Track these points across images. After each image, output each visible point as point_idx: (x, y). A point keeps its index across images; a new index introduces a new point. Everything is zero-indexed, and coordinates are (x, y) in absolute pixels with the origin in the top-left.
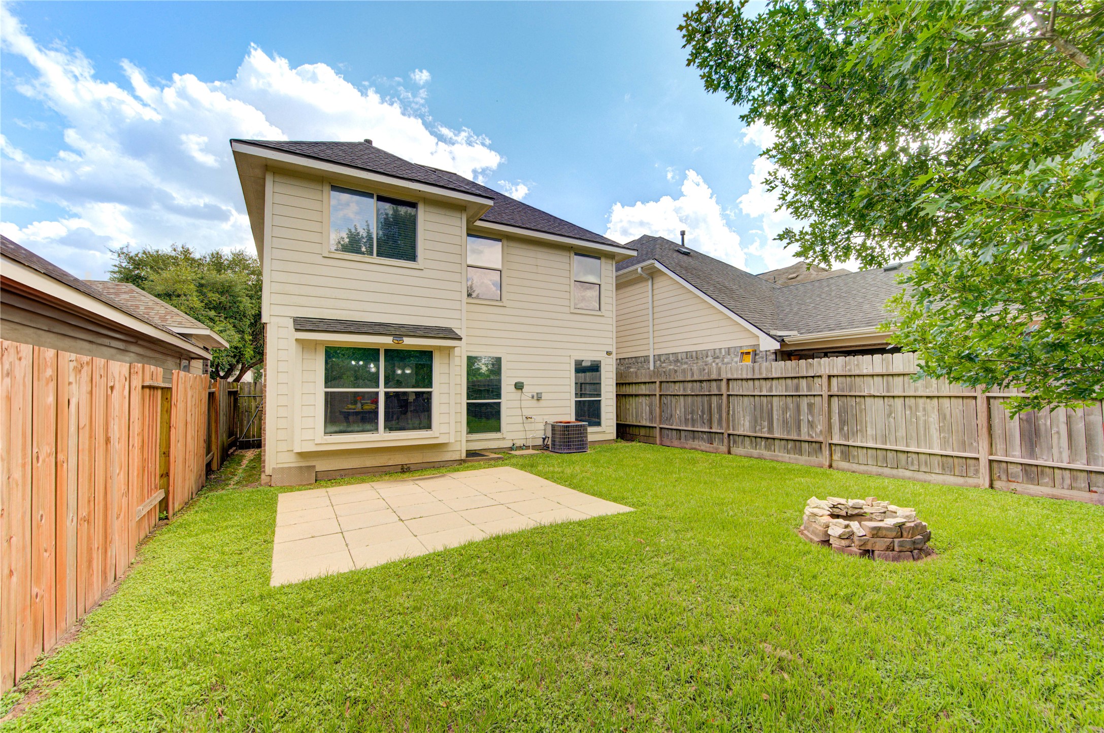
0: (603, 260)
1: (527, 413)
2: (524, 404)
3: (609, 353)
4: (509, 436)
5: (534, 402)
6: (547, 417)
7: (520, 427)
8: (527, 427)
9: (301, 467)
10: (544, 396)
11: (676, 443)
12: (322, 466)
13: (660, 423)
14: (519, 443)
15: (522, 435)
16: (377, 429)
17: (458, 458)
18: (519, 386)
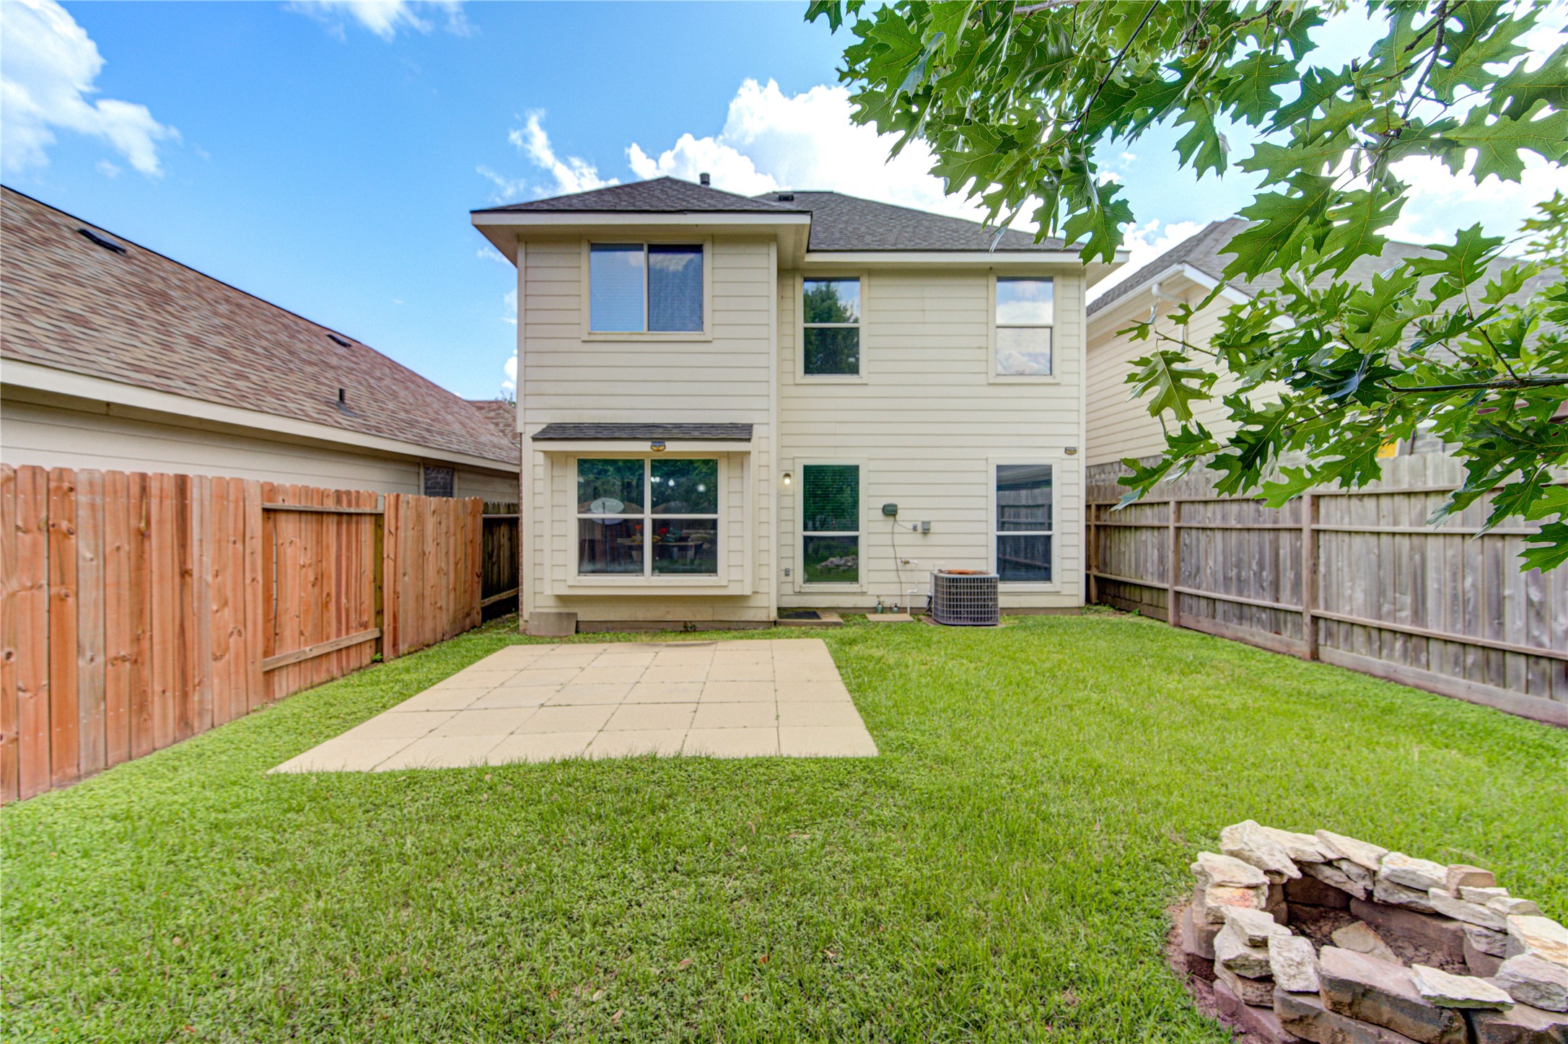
0: (1058, 280)
1: (903, 553)
2: (898, 539)
3: (1070, 451)
4: (873, 590)
5: (918, 538)
6: (943, 562)
7: (892, 576)
8: (904, 577)
9: (560, 614)
10: (934, 527)
11: (1206, 624)
12: (584, 614)
13: (1176, 582)
14: (888, 602)
15: (895, 589)
16: (642, 571)
17: (765, 619)
18: (890, 511)
